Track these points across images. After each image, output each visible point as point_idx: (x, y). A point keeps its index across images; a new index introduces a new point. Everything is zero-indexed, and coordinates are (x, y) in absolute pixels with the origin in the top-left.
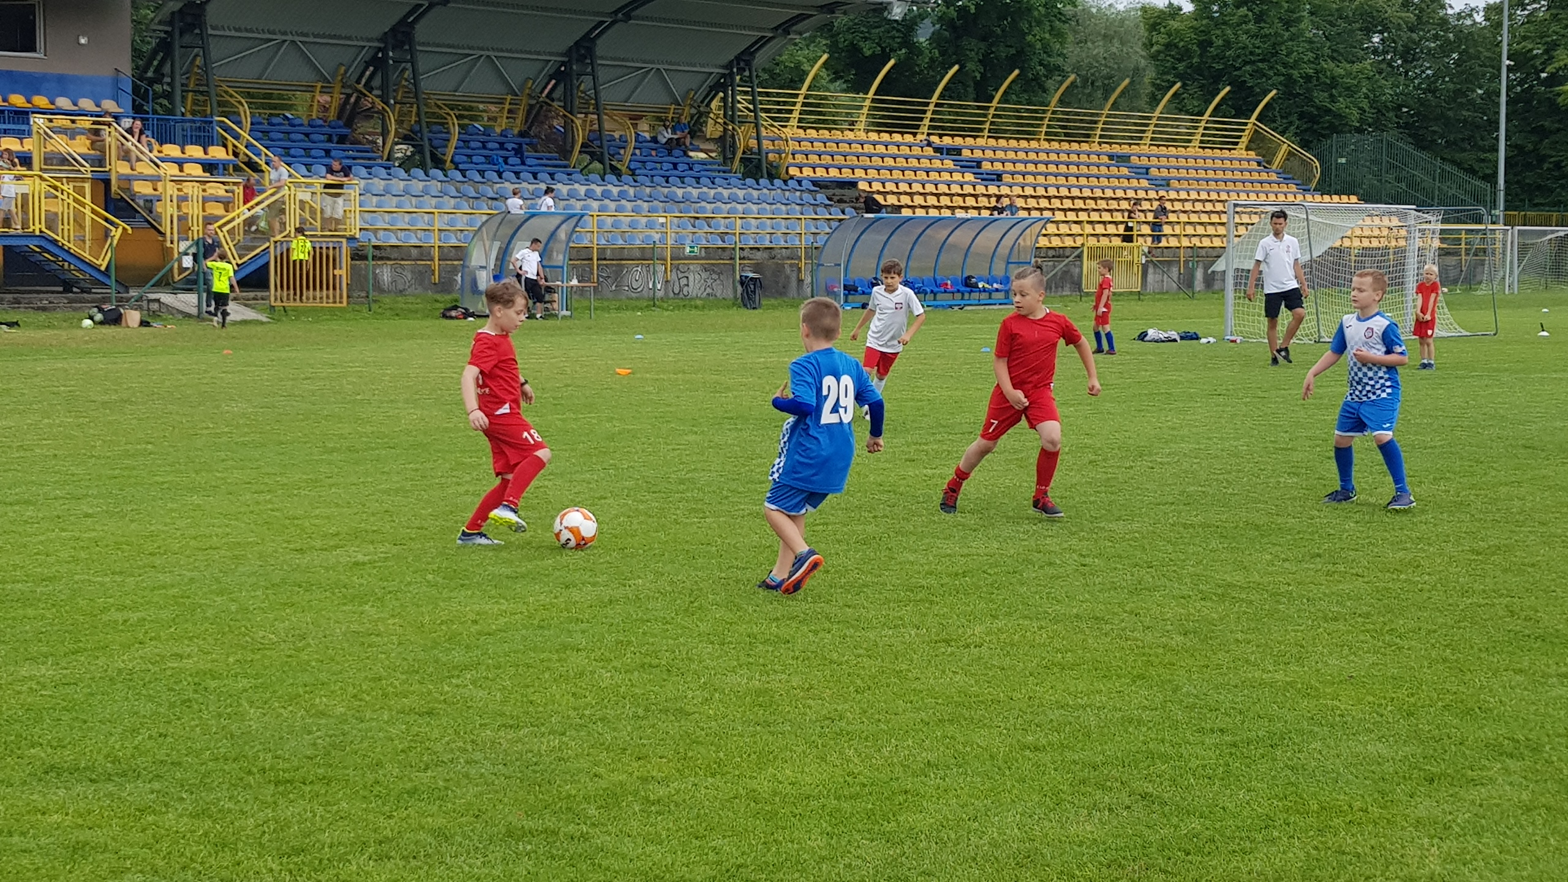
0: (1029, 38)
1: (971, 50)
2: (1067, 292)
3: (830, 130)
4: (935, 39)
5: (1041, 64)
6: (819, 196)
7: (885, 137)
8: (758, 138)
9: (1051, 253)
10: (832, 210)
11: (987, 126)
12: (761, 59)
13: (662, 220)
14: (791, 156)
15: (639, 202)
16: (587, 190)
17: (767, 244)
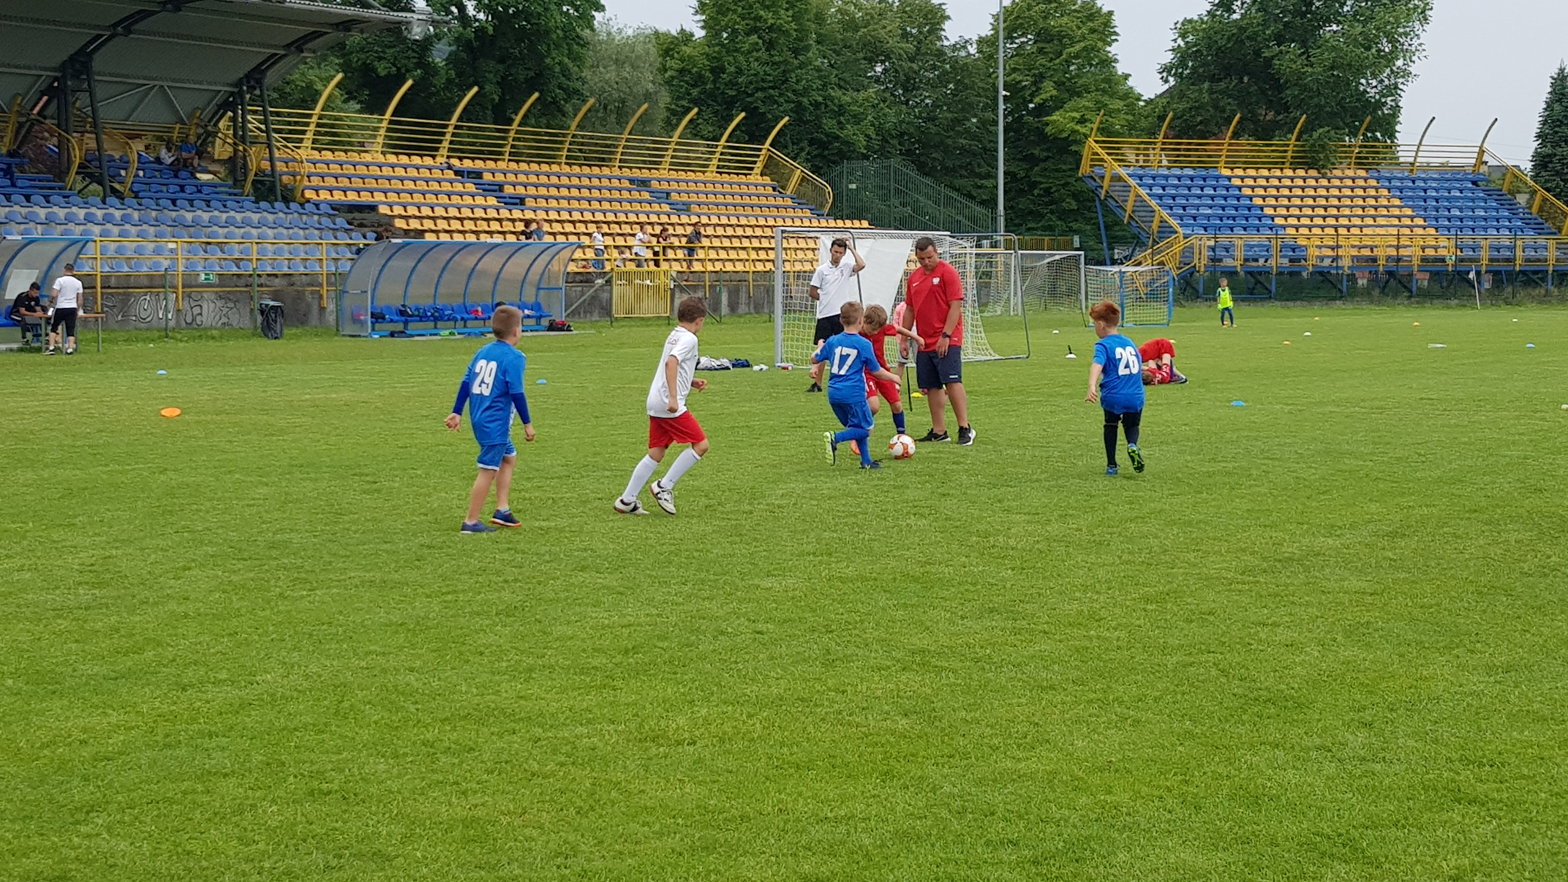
0: (548, 61)
1: (490, 72)
2: (596, 317)
3: (346, 151)
4: (451, 59)
5: (560, 88)
6: (338, 220)
7: (404, 159)
8: (271, 160)
9: (578, 278)
10: (353, 234)
11: (508, 149)
12: (271, 78)
13: (172, 246)
14: (306, 178)
15: (145, 227)
16: (86, 214)
17: (286, 270)
